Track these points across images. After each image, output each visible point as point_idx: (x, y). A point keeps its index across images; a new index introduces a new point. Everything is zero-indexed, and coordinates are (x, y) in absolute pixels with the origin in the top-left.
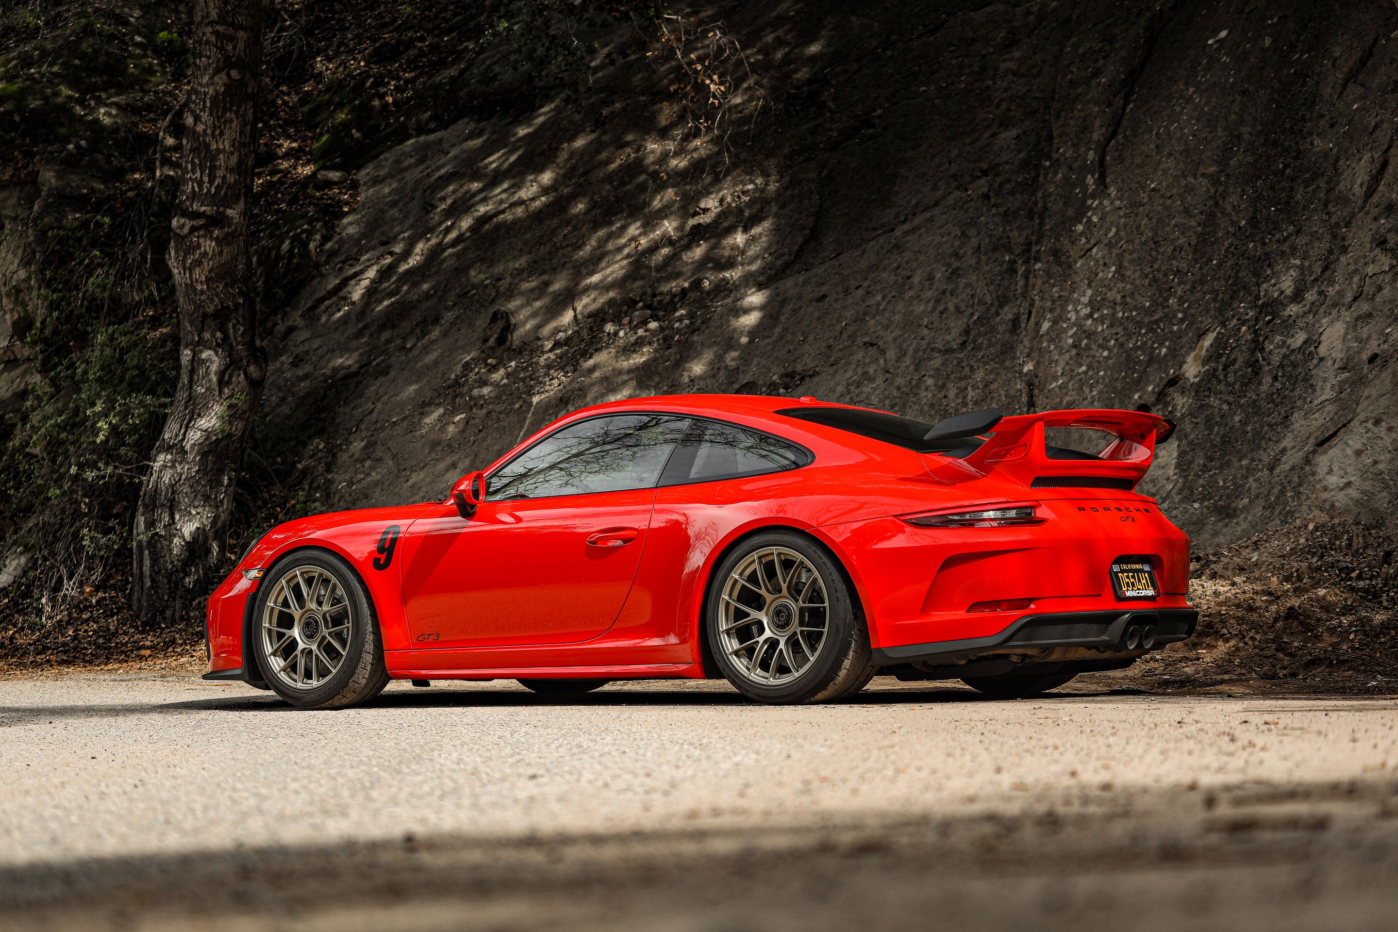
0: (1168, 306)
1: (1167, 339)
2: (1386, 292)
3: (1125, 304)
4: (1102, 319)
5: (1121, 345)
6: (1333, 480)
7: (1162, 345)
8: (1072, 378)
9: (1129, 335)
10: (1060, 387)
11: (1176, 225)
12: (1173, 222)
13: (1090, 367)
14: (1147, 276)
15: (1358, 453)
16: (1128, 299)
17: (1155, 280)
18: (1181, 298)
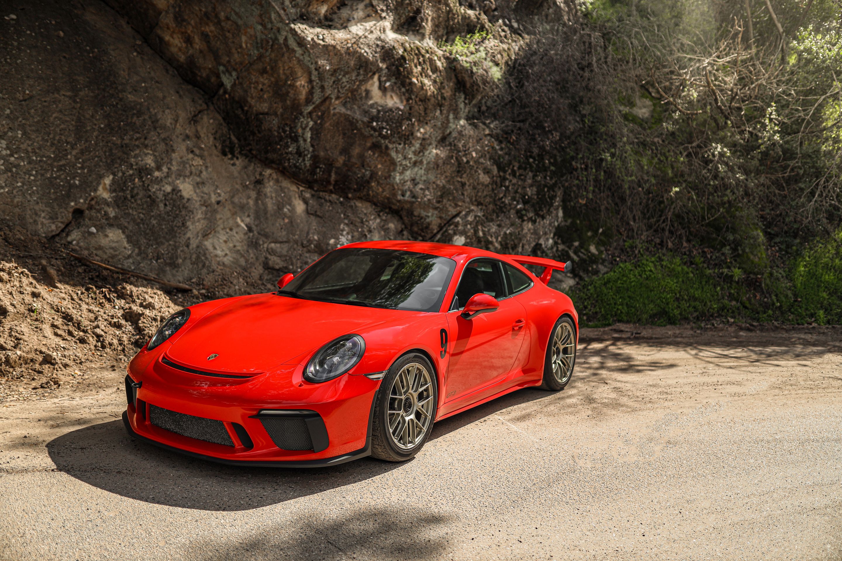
0: (67, 159)
1: (77, 176)
2: (204, 173)
3: (36, 153)
4: (21, 158)
5: (42, 175)
6: (219, 252)
7: (74, 178)
8: (14, 188)
9: (47, 171)
10: (7, 192)
11: (56, 118)
12: (54, 115)
13: (23, 184)
14: (47, 141)
15: (225, 242)
16: (37, 151)
17: (53, 144)
18: (75, 156)
